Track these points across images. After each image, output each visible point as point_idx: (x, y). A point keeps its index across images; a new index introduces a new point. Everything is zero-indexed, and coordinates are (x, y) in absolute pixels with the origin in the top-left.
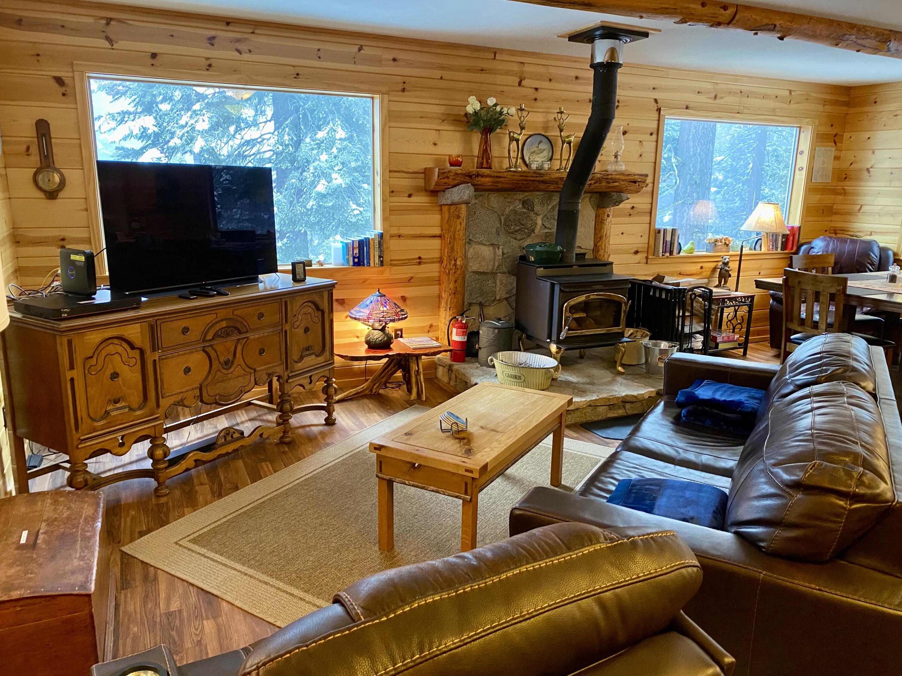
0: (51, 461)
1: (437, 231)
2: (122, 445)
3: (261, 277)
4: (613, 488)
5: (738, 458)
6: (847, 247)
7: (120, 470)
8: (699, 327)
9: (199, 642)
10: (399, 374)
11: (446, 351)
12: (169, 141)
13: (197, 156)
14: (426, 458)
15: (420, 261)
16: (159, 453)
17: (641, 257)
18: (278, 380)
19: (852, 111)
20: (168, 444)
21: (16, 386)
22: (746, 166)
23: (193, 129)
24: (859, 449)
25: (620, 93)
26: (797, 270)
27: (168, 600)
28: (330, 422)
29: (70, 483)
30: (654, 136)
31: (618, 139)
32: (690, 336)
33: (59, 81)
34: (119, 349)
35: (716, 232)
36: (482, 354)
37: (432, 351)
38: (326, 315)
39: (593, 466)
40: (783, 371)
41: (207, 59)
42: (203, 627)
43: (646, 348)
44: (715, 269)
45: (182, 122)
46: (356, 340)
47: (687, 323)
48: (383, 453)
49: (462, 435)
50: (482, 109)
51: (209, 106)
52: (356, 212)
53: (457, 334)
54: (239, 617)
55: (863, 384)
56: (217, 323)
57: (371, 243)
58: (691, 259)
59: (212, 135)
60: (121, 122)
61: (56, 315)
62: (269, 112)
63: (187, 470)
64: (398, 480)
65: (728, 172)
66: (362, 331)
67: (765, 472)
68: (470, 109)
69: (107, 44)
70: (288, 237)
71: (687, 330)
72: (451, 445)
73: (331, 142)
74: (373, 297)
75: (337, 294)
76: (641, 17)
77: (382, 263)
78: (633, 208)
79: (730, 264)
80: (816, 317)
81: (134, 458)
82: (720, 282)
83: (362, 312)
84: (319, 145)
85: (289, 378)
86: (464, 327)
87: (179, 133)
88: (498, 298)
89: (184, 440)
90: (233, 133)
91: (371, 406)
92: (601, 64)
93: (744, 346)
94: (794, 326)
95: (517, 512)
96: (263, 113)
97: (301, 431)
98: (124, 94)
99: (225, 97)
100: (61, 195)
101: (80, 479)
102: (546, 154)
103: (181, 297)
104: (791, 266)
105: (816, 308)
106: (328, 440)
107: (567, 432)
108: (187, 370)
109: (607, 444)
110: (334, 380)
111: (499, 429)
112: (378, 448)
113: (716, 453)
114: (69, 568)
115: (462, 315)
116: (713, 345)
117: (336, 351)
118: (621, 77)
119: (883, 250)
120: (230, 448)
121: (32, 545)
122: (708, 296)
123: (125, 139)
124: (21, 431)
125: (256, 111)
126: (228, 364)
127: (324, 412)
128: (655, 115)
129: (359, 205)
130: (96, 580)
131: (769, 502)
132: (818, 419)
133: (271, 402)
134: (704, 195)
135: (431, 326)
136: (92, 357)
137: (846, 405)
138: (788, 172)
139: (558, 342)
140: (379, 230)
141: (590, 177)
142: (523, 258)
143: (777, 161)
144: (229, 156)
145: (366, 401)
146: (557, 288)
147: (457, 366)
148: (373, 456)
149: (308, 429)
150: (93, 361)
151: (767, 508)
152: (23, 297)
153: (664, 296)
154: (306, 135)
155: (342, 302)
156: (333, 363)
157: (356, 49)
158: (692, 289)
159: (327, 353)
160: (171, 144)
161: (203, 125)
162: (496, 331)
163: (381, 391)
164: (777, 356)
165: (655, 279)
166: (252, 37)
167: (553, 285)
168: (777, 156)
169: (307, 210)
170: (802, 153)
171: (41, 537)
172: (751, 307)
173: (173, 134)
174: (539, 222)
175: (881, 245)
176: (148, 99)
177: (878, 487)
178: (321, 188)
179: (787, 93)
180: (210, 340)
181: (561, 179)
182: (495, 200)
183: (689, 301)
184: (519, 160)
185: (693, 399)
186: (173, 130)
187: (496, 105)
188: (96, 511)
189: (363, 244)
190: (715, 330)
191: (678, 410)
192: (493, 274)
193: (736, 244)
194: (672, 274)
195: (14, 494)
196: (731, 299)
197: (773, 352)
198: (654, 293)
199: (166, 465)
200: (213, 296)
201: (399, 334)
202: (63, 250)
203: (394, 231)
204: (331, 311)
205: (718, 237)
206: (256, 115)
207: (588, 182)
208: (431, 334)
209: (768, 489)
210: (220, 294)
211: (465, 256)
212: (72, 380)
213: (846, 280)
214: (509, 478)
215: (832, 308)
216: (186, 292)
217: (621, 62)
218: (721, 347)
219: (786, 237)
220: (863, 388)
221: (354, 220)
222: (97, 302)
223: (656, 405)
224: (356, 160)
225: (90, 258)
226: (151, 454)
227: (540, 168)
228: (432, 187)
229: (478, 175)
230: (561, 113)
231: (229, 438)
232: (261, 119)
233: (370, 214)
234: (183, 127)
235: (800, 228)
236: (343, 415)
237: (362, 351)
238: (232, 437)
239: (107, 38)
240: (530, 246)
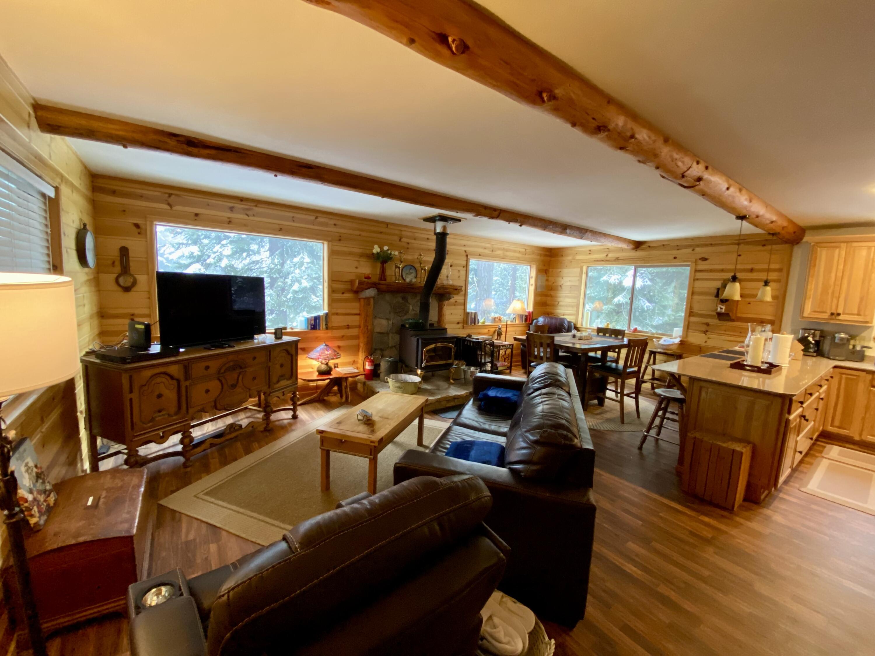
0: (115, 448)
1: (357, 311)
2: (162, 437)
3: (256, 336)
4: (448, 446)
5: (509, 427)
6: (554, 321)
7: (161, 453)
8: (488, 360)
9: (206, 559)
10: (336, 388)
11: (362, 375)
12: (206, 260)
13: (223, 269)
14: (348, 436)
15: (348, 327)
16: (187, 441)
17: (460, 325)
18: (264, 394)
19: (553, 259)
20: (193, 435)
21: (94, 404)
22: (508, 282)
23: (221, 254)
24: (564, 422)
25: (449, 247)
26: (532, 332)
27: (188, 533)
28: (295, 417)
29: (126, 462)
30: (465, 268)
31: (448, 269)
32: (485, 364)
33: (137, 226)
34: (164, 380)
35: (496, 313)
36: (382, 375)
37: (354, 375)
38: (294, 357)
39: (439, 433)
40: (528, 382)
41: (229, 218)
42: (209, 549)
43: (465, 371)
44: (495, 332)
45: (215, 250)
46: (311, 370)
47: (483, 358)
48: (323, 435)
49: (369, 422)
50: (381, 251)
51: (231, 242)
52: (315, 300)
53: (369, 365)
54: (233, 539)
55: (564, 388)
56: (227, 363)
57: (321, 319)
58: (484, 326)
59: (233, 258)
60: (178, 248)
61: (123, 361)
62: (267, 247)
63: (204, 450)
64: (332, 450)
65: (500, 285)
66: (315, 365)
67: (522, 435)
68: (375, 251)
69: (167, 207)
70: (276, 313)
71: (483, 361)
72: (362, 428)
73: (302, 264)
74: (322, 346)
75: (300, 346)
76: (457, 212)
77: (327, 328)
78: (456, 302)
79: (502, 329)
80: (542, 354)
81: (171, 444)
82: (498, 337)
83: (314, 354)
84: (295, 265)
85: (270, 393)
86: (372, 361)
87: (213, 256)
88: (390, 345)
89: (205, 432)
90: (245, 257)
91: (319, 406)
92: (439, 233)
93: (510, 368)
94: (532, 359)
95: (398, 465)
96: (263, 247)
97: (277, 423)
98: (181, 233)
99: (241, 238)
100: (133, 289)
101: (132, 460)
102: (414, 274)
103: (205, 348)
104: (529, 330)
105: (542, 350)
106: (293, 428)
107: (425, 415)
108: (207, 391)
109: (446, 421)
110: (298, 393)
111: (390, 417)
112: (321, 432)
113: (499, 424)
114: (119, 519)
115: (371, 355)
116: (495, 367)
117: (299, 376)
118: (449, 240)
119: (569, 323)
120: (233, 435)
121: (95, 505)
122: (492, 344)
123: (180, 258)
124: (95, 431)
125: (259, 246)
126: (234, 386)
127: (291, 411)
128: (465, 258)
129: (317, 297)
130: (137, 526)
131: (524, 451)
132: (545, 407)
133: (260, 407)
134: (489, 296)
135: (354, 361)
136: (145, 385)
137: (557, 399)
138: (527, 285)
139: (422, 369)
140: (326, 311)
141: (435, 287)
142: (403, 326)
143: (521, 280)
144: (242, 269)
145: (316, 404)
146: (420, 341)
147: (369, 383)
148: (319, 436)
149: (281, 422)
150: (145, 388)
151: (523, 454)
152: (103, 350)
153: (472, 345)
154: (287, 260)
155: (303, 349)
156: (297, 384)
157: (314, 218)
158: (485, 341)
159: (294, 378)
160: (208, 261)
161: (228, 251)
162: (389, 363)
163: (325, 398)
164: (525, 373)
165: (467, 336)
166: (254, 208)
167: (418, 340)
168: (522, 278)
169: (288, 299)
170: (532, 277)
171: (102, 500)
172: (512, 349)
173: (209, 257)
174: (411, 307)
175: (568, 320)
176: (195, 237)
177: (574, 441)
178: (296, 287)
179: (524, 250)
180: (222, 373)
181: (422, 287)
182: (388, 297)
183: (483, 347)
184: (400, 278)
185: (487, 397)
186: (209, 254)
187: (388, 250)
188: (141, 481)
189: (316, 319)
190: (496, 361)
191: (480, 402)
192: (388, 334)
193: (504, 319)
194: (475, 334)
195: (88, 471)
196: (503, 346)
197: (523, 371)
198: (467, 343)
199: (191, 448)
200: (226, 348)
201: (336, 366)
202: (132, 322)
203: (334, 311)
204: (297, 354)
205: (496, 316)
206: (259, 248)
207: (434, 289)
208: (354, 366)
209: (523, 445)
210: (230, 346)
211: (373, 324)
212: (131, 400)
213: (553, 337)
214: (396, 444)
215: (549, 350)
216: (208, 346)
217: (448, 232)
218: (500, 369)
219: (526, 316)
220: (564, 390)
221: (314, 304)
222: (150, 352)
223: (469, 400)
224: (316, 274)
225: (148, 327)
226: (182, 442)
227: (411, 281)
228: (355, 288)
229: (379, 284)
230: (421, 255)
231: (232, 430)
232: (262, 250)
233: (321, 302)
234: (215, 253)
235: (532, 312)
236: (303, 412)
237: (315, 376)
238: (234, 429)
239: (169, 204)
240: (406, 320)
